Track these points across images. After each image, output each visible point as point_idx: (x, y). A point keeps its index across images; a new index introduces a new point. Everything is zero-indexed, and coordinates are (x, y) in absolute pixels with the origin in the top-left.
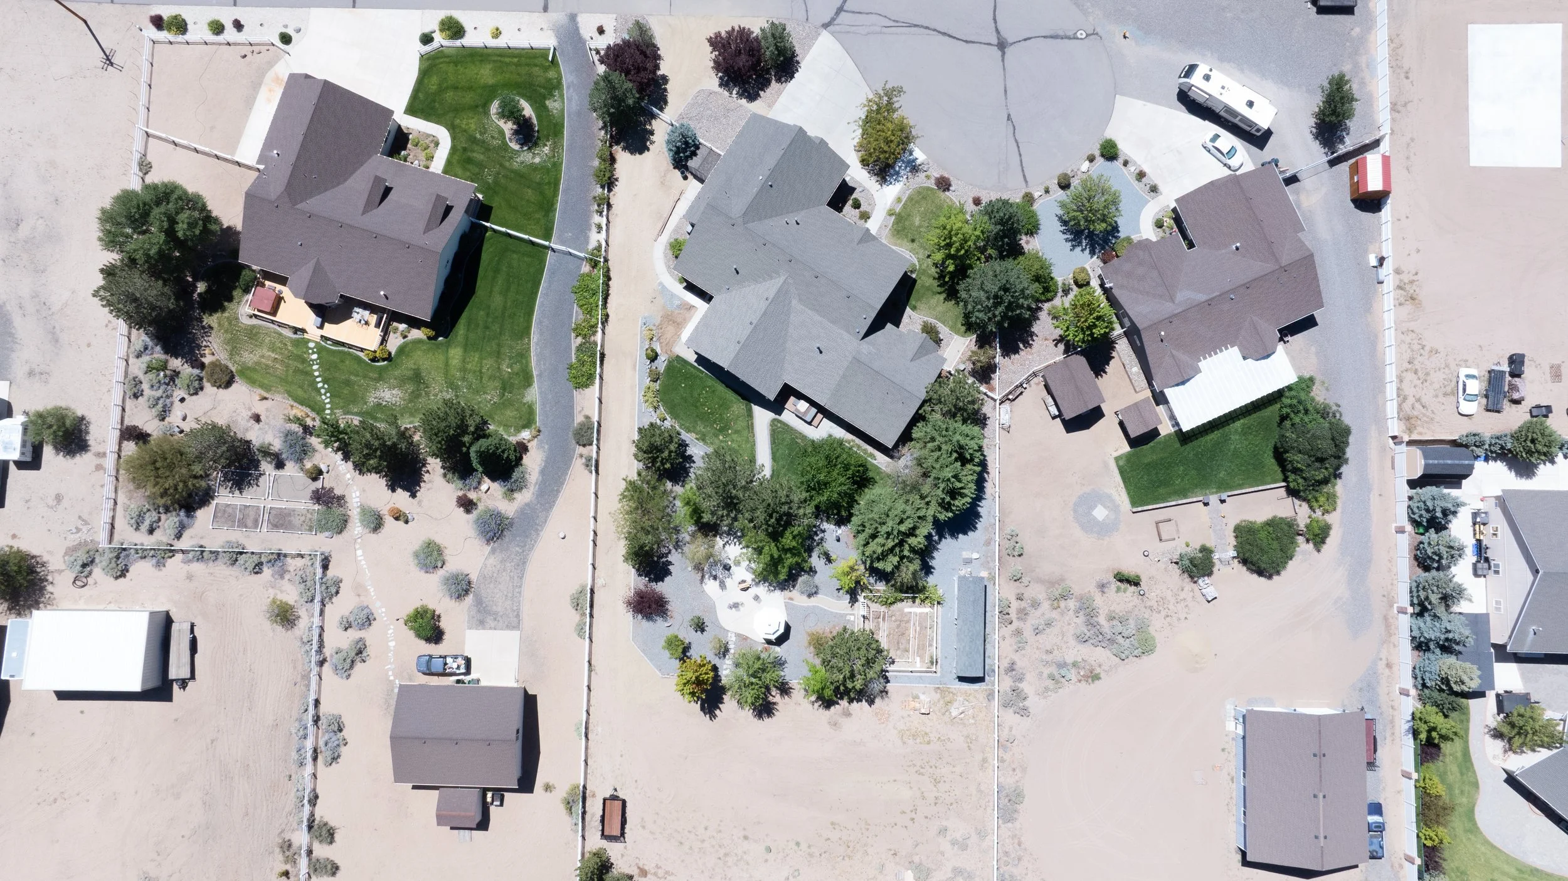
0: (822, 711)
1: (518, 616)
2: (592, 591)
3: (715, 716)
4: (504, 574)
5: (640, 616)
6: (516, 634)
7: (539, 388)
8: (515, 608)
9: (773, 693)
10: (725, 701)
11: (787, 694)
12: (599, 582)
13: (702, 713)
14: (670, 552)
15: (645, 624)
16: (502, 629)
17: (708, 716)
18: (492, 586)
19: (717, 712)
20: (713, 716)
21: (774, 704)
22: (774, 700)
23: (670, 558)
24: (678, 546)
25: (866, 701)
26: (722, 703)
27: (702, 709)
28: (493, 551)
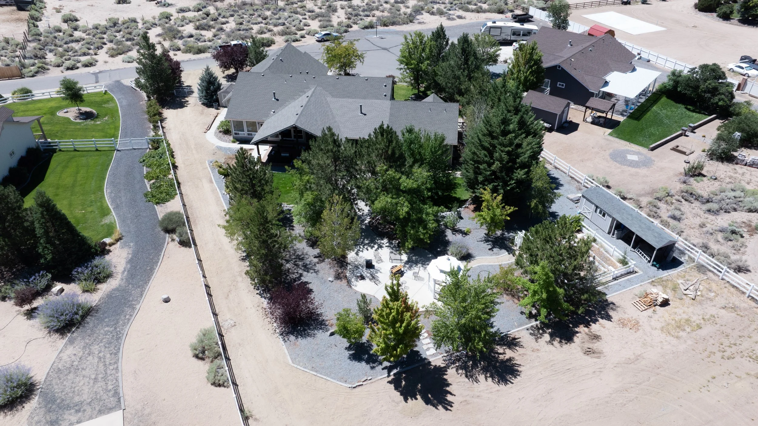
0: (567, 347)
1: (116, 394)
2: (221, 336)
3: (450, 404)
4: (90, 358)
5: (292, 338)
6: (117, 415)
7: (117, 214)
8: (110, 387)
9: (501, 350)
10: (450, 381)
11: (516, 345)
12: (225, 325)
13: (430, 407)
14: (301, 275)
15: (302, 342)
16: (91, 418)
17: (440, 407)
18: (71, 376)
19: (449, 398)
20: (447, 405)
21: (510, 360)
22: (507, 357)
23: (304, 279)
24: (308, 268)
25: (602, 318)
26: (448, 385)
27: (427, 402)
28: (71, 342)
